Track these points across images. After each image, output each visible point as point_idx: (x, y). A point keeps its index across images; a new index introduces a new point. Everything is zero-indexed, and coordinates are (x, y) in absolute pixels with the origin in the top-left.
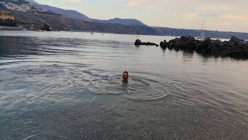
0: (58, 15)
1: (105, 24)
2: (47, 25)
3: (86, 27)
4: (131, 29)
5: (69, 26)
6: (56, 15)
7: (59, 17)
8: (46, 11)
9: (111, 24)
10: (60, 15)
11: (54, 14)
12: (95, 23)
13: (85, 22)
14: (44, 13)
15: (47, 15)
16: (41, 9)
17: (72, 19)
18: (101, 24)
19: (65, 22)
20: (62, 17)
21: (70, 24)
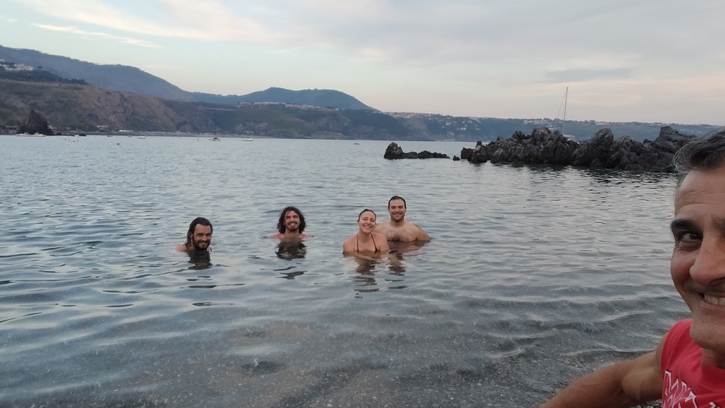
0: (74, 81)
1: (235, 108)
2: (38, 116)
3: (173, 120)
4: (323, 122)
5: (112, 118)
6: (66, 81)
7: (78, 89)
8: (31, 69)
9: (257, 106)
10: (82, 82)
11: (60, 80)
12: (205, 105)
13: (169, 104)
14: (23, 75)
15: (33, 83)
16: (11, 65)
17: (122, 96)
18: (223, 106)
19: (99, 104)
20: (86, 90)
21: (115, 113)
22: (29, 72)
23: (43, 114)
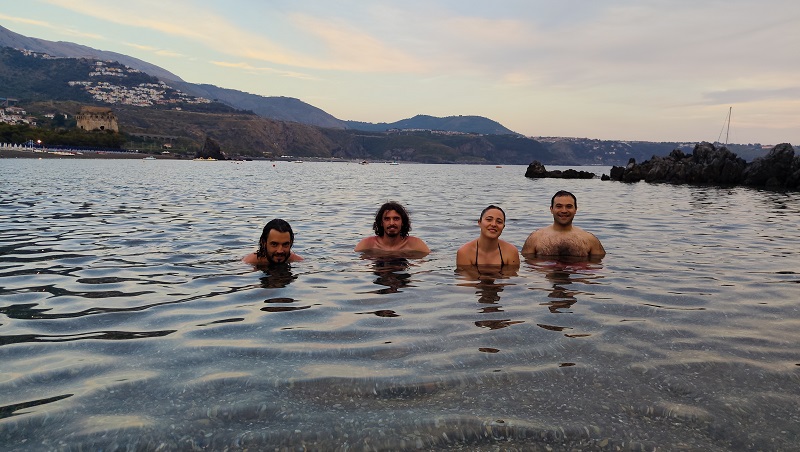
0: (244, 112)
1: (384, 135)
2: (212, 143)
3: (328, 147)
4: (467, 147)
5: (276, 145)
6: (238, 112)
7: (247, 119)
8: (208, 101)
9: (405, 133)
10: (250, 113)
11: (233, 111)
12: (357, 132)
13: (326, 132)
14: (202, 107)
15: (210, 114)
16: (192, 98)
17: (284, 125)
18: (373, 134)
19: (265, 133)
20: (254, 120)
21: (279, 140)
22: (207, 104)
23: (217, 141)
